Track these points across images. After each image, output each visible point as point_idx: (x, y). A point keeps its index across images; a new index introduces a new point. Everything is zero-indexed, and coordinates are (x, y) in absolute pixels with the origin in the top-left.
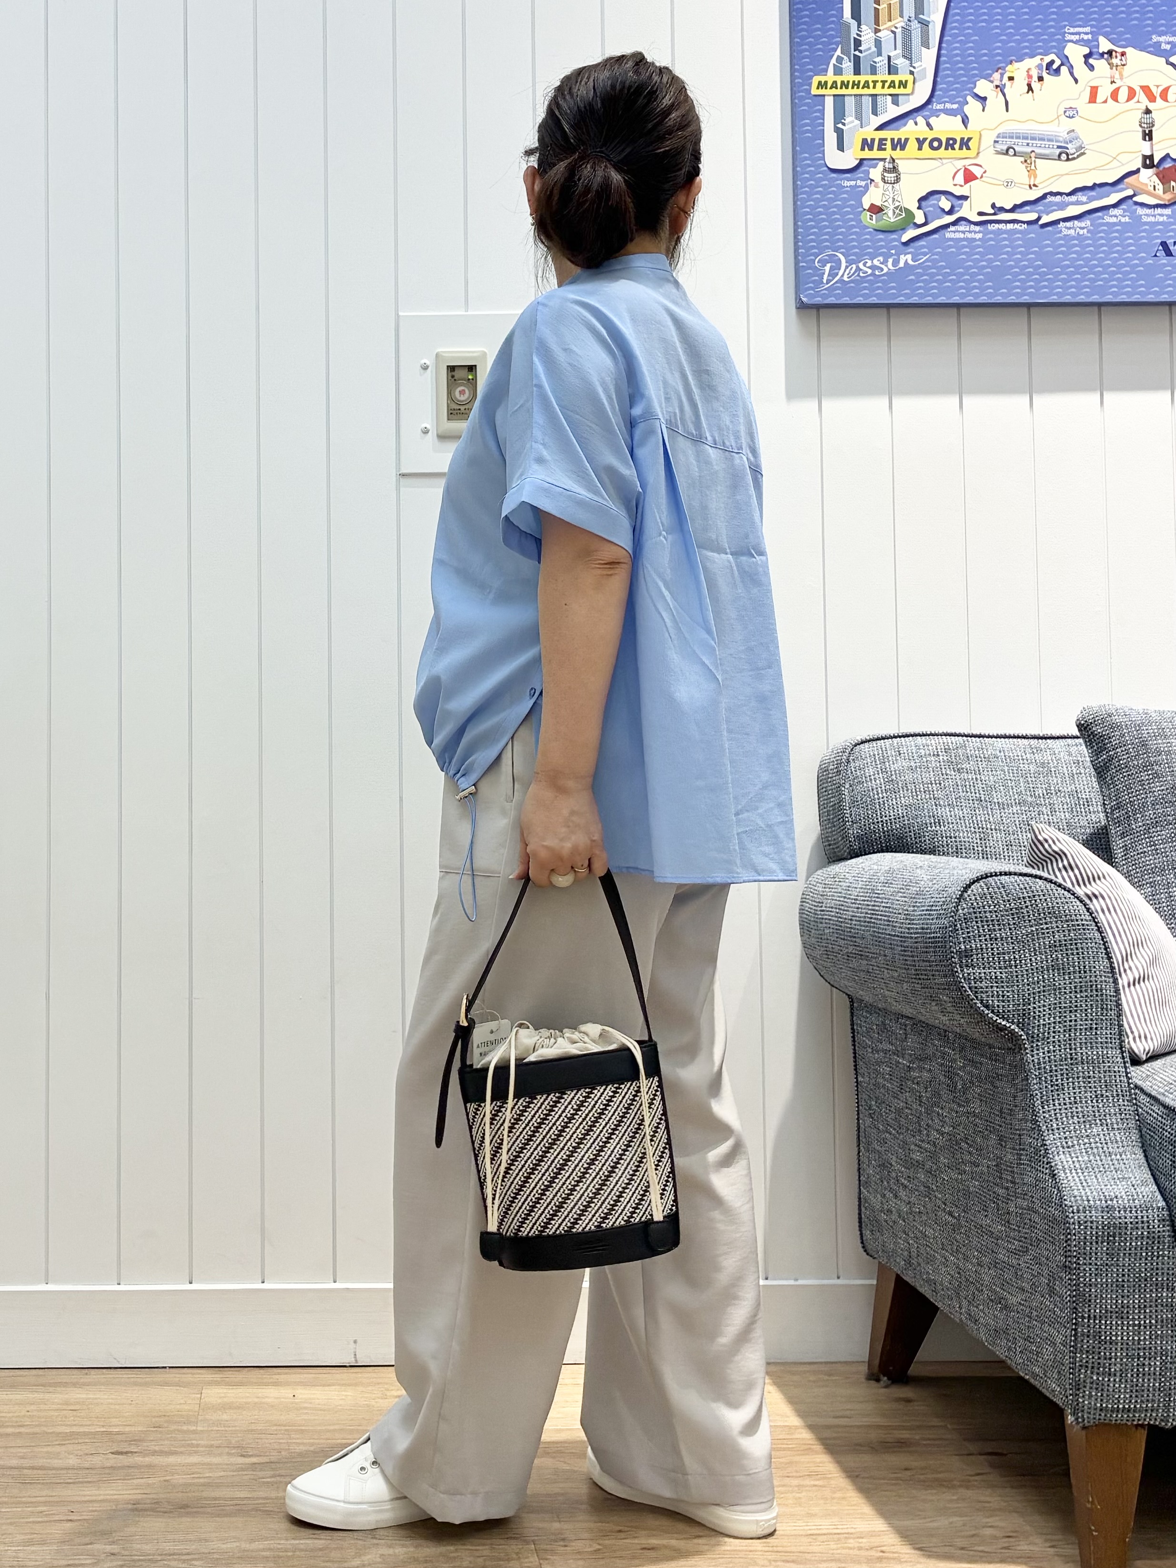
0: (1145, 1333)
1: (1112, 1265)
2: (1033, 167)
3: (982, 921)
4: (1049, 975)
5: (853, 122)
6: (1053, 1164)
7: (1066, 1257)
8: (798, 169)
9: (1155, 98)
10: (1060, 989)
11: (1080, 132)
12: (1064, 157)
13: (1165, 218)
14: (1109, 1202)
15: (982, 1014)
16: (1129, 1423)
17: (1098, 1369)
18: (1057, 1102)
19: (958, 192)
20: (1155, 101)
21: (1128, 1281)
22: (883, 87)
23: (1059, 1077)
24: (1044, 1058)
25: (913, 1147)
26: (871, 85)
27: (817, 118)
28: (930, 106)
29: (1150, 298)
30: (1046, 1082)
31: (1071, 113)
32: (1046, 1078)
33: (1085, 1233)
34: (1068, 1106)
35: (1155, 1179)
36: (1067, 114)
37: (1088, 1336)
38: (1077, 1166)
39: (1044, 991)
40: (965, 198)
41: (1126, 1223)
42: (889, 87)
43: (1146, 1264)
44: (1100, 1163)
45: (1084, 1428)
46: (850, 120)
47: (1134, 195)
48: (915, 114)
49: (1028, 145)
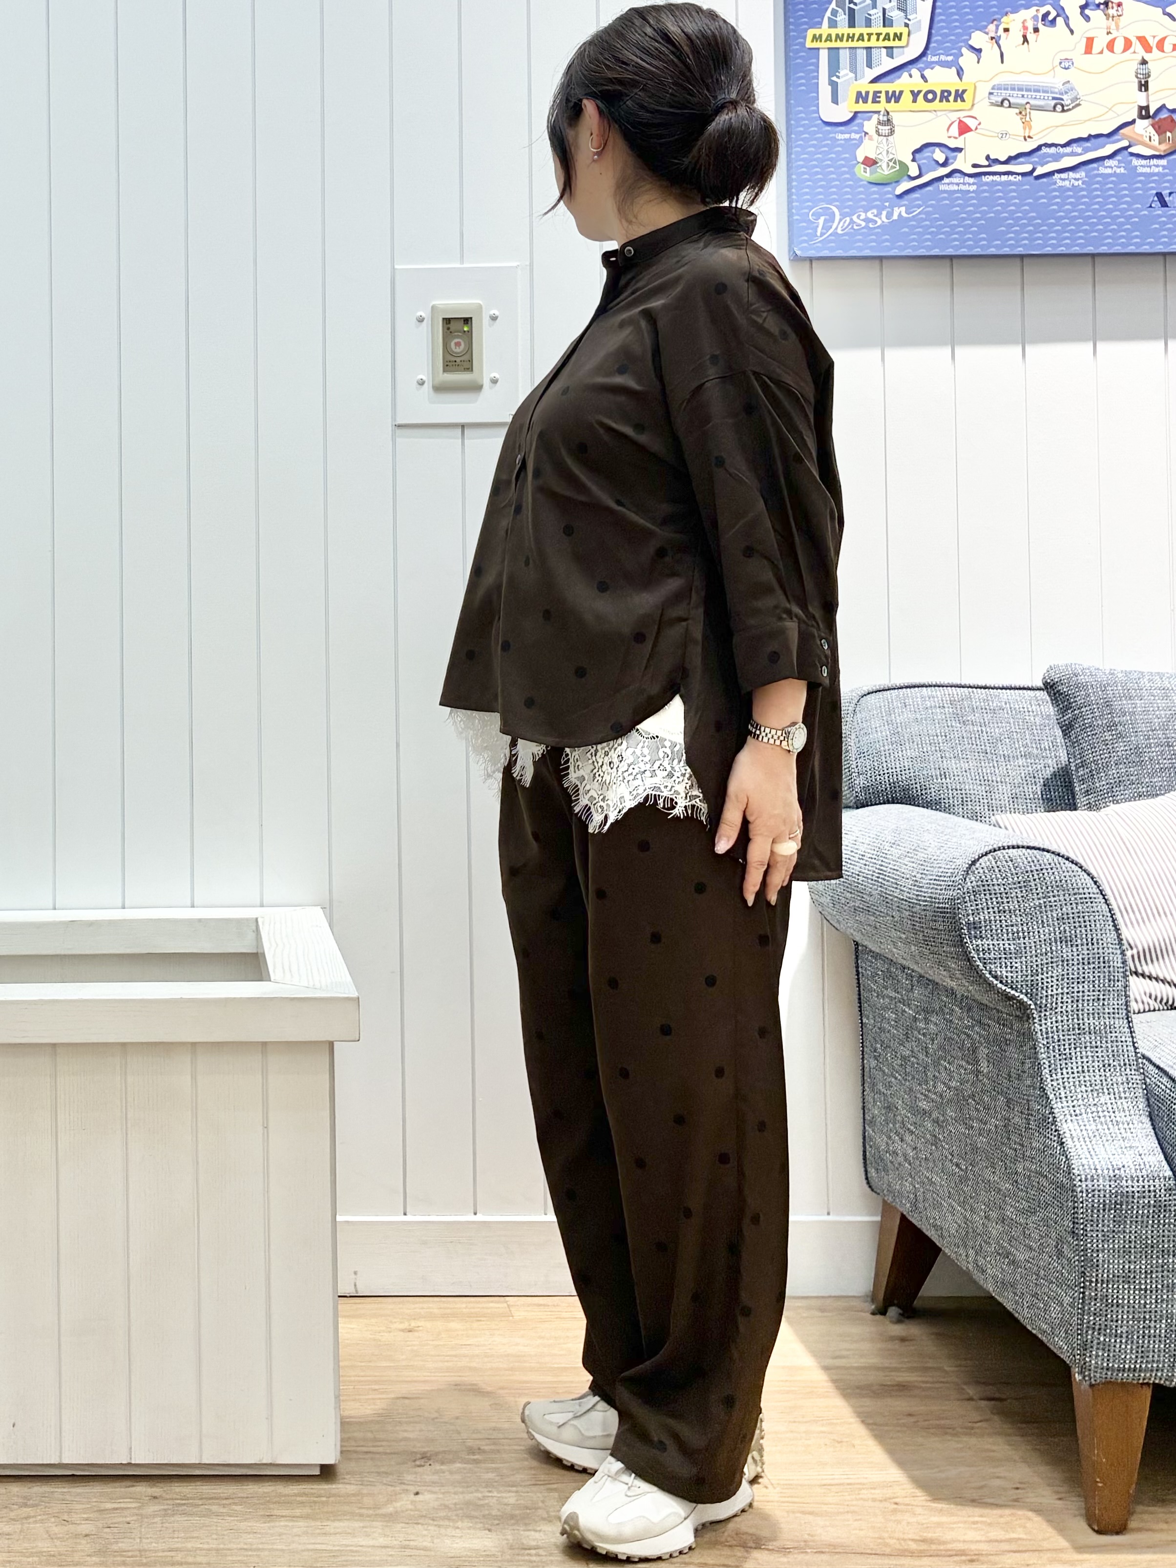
0: (1151, 1297)
1: (1119, 1232)
2: (1028, 119)
3: (990, 894)
4: (1056, 947)
5: (847, 75)
6: (1061, 1133)
7: (1074, 1223)
8: (792, 122)
9: (1151, 48)
10: (1067, 960)
11: (1075, 83)
12: (1059, 108)
13: (1161, 169)
14: (1117, 1172)
15: (990, 985)
16: (1135, 1382)
17: (1105, 1330)
18: (1065, 1071)
19: (952, 144)
20: (1151, 52)
21: (1135, 1247)
22: (878, 40)
23: (1067, 1046)
24: (1052, 1028)
25: (919, 1095)
26: (866, 37)
27: (813, 71)
28: (925, 59)
29: (1146, 249)
30: (1054, 1051)
31: (1066, 64)
32: (1054, 1047)
33: (1093, 1201)
34: (1076, 1075)
35: (1162, 1148)
36: (1063, 65)
37: (1096, 1300)
38: (1086, 1135)
39: (1052, 963)
40: (959, 150)
41: (1133, 1192)
42: (884, 40)
43: (1152, 1232)
44: (1107, 1131)
45: (1091, 1386)
46: (845, 73)
47: (1130, 146)
48: (910, 67)
49: (1023, 96)
